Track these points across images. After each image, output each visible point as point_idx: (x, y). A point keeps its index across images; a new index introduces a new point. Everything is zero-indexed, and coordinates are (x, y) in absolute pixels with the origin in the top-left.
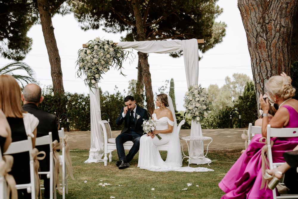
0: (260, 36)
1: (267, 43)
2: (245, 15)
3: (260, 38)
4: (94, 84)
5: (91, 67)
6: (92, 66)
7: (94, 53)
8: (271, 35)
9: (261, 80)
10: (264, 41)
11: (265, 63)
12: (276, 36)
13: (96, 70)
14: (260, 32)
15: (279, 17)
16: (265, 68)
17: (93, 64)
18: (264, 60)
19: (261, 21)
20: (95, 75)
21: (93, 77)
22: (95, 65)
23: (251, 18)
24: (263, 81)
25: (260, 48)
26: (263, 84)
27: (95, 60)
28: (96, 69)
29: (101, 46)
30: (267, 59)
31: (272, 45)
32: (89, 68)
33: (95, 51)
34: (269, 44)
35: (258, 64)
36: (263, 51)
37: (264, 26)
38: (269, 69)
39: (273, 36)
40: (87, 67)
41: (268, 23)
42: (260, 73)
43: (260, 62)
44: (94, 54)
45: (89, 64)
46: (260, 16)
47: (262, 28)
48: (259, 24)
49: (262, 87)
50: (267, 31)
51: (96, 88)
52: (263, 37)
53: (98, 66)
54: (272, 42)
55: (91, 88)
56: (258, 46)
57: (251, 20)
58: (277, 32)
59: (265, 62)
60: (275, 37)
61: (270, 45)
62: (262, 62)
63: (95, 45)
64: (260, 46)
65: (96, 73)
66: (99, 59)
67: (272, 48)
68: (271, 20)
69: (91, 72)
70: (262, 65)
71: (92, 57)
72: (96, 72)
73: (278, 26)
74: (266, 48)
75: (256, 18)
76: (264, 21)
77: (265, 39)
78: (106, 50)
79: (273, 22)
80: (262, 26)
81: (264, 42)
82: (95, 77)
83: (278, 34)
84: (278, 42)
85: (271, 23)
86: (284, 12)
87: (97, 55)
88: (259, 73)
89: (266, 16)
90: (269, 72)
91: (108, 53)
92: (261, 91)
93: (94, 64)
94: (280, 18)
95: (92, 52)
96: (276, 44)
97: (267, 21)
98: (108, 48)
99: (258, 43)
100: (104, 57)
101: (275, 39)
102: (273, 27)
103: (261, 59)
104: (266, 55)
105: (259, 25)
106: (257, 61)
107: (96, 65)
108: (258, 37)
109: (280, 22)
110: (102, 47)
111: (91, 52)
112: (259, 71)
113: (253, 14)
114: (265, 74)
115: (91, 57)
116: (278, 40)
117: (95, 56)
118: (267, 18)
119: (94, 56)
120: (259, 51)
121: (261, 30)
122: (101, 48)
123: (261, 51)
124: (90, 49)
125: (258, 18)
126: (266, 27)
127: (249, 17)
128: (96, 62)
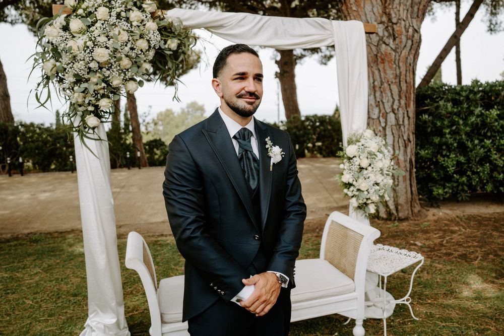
0: (384, 43)
1: (395, 56)
2: (354, 9)
3: (384, 46)
4: (94, 128)
5: (86, 76)
6: (88, 73)
7: (97, 30)
8: (401, 42)
9: (381, 115)
10: (390, 52)
11: (390, 87)
12: (407, 45)
13: (104, 85)
14: (382, 38)
15: (409, 16)
16: (389, 94)
17: (93, 65)
18: (388, 82)
19: (385, 19)
20: (98, 100)
21: (91, 108)
22: (101, 68)
23: (366, 14)
24: (386, 116)
25: (384, 63)
26: (384, 120)
27: (102, 55)
28: (103, 81)
29: (118, 10)
30: (394, 81)
31: (401, 59)
32: (79, 80)
33: (98, 24)
34: (397, 58)
35: (377, 89)
36: (387, 68)
37: (389, 28)
38: (396, 97)
39: (403, 45)
40: (71, 74)
41: (396, 24)
42: (381, 103)
43: (382, 85)
44: (96, 33)
45: (79, 66)
46: (381, 12)
47: (387, 31)
48: (381, 23)
49: (383, 125)
50: (394, 36)
51: (100, 139)
52: (388, 45)
53: (108, 72)
54: (401, 54)
55: (85, 139)
56: (380, 60)
57: (366, 17)
58: (410, 39)
59: (389, 85)
60: (405, 46)
61: (399, 59)
62: (386, 85)
63: (99, 6)
64: (382, 59)
65: (103, 96)
66: (115, 50)
67: (401, 64)
68: (399, 19)
69: (83, 92)
70: (384, 90)
71: (90, 44)
72: (102, 92)
73: (411, 30)
74: (393, 63)
75: (374, 14)
76: (390, 20)
77: (391, 48)
78: (135, 24)
79: (403, 23)
80: (387, 27)
81: (390, 54)
82: (97, 107)
83: (410, 42)
84: (409, 55)
85: (400, 23)
86: (416, 9)
87: (107, 36)
88: (377, 103)
89: (392, 12)
90: (396, 103)
91: (141, 37)
92: (380, 131)
93: (97, 65)
94: (411, 18)
95: (89, 27)
96: (407, 58)
97: (394, 20)
98: (143, 21)
99: (379, 55)
100: (129, 45)
101: (405, 49)
102: (403, 30)
103: (384, 81)
104: (393, 74)
105: (381, 25)
106: (376, 83)
107: (104, 70)
108: (381, 45)
109: (412, 24)
110: (123, 14)
111: (85, 28)
112: (378, 99)
113: (368, 7)
114: (390, 104)
115: (85, 43)
116: (409, 52)
117: (102, 39)
118: (393, 15)
119: (98, 39)
120: (381, 66)
121: (386, 34)
122: (119, 16)
123: (384, 68)
124: (82, 17)
125: (377, 14)
126: (393, 30)
127: (361, 11)
128: (102, 60)
